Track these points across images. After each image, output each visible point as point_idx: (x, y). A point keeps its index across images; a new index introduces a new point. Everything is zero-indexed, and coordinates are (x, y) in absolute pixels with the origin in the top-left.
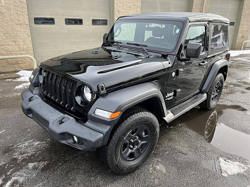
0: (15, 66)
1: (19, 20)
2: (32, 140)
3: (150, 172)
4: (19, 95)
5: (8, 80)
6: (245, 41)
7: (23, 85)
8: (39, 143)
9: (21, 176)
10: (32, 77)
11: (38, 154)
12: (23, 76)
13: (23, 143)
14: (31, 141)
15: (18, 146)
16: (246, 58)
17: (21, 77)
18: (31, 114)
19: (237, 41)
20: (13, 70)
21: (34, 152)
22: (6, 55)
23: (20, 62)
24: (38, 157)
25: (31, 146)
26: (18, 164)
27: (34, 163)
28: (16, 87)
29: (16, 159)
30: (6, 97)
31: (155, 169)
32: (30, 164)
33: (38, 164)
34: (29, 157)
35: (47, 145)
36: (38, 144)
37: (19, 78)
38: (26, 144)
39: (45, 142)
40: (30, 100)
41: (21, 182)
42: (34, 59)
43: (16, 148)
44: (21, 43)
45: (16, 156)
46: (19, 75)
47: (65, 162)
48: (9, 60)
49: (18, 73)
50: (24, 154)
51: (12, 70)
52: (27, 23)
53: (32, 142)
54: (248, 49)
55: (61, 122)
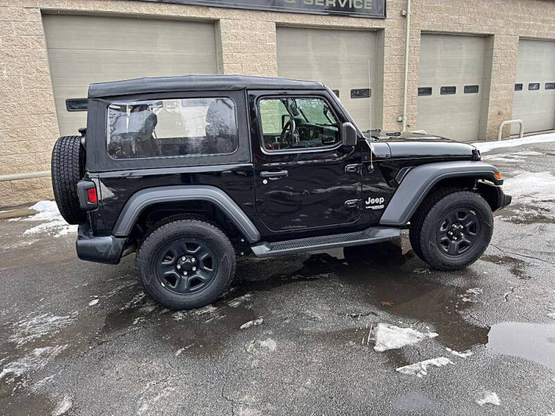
0: (28, 192)
1: (35, 106)
2: (46, 315)
3: (248, 350)
4: (30, 243)
5: (13, 219)
6: (506, 122)
7: (40, 226)
8: (58, 318)
9: (20, 367)
11: (54, 334)
12: (43, 211)
13: (29, 321)
14: (43, 316)
15: (19, 324)
16: (504, 155)
17: (39, 212)
19: (488, 122)
20: (24, 202)
21: (46, 332)
22: (10, 173)
23: (39, 185)
25: (42, 324)
26: (16, 352)
27: (45, 349)
28: (27, 232)
29: (13, 344)
30: (5, 248)
31: (257, 346)
32: (37, 349)
33: (52, 349)
34: (37, 339)
35: (71, 321)
36: (56, 320)
37: (34, 215)
38: (35, 321)
39: (68, 317)
41: (19, 375)
43: (16, 327)
44: (41, 149)
45: (14, 340)
46: (35, 210)
47: (100, 344)
48: (16, 181)
49: (33, 207)
50: (29, 335)
51: (22, 201)
52: (53, 109)
54: (513, 139)
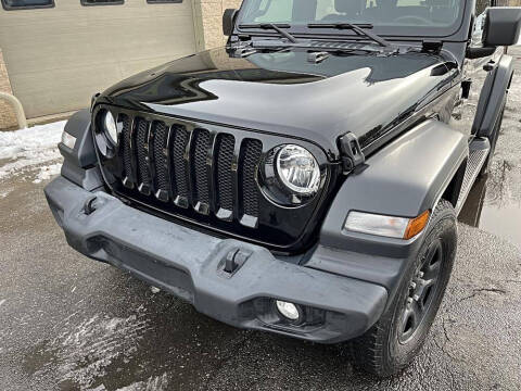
2: (96, 317)
8: (118, 321)
10: (70, 141)
11: (131, 354)
13: (73, 331)
14: (92, 320)
15: (61, 341)
18: (102, 250)
21: (114, 351)
24: (133, 365)
25: (99, 335)
27: (132, 387)
33: (144, 386)
34: (107, 369)
35: (142, 325)
36: (118, 326)
38: (83, 332)
39: (134, 317)
40: (89, 209)
42: (15, 98)
43: (59, 348)
45: (68, 375)
47: (218, 366)
50: (90, 363)
53: (98, 322)
55: (232, 267)
